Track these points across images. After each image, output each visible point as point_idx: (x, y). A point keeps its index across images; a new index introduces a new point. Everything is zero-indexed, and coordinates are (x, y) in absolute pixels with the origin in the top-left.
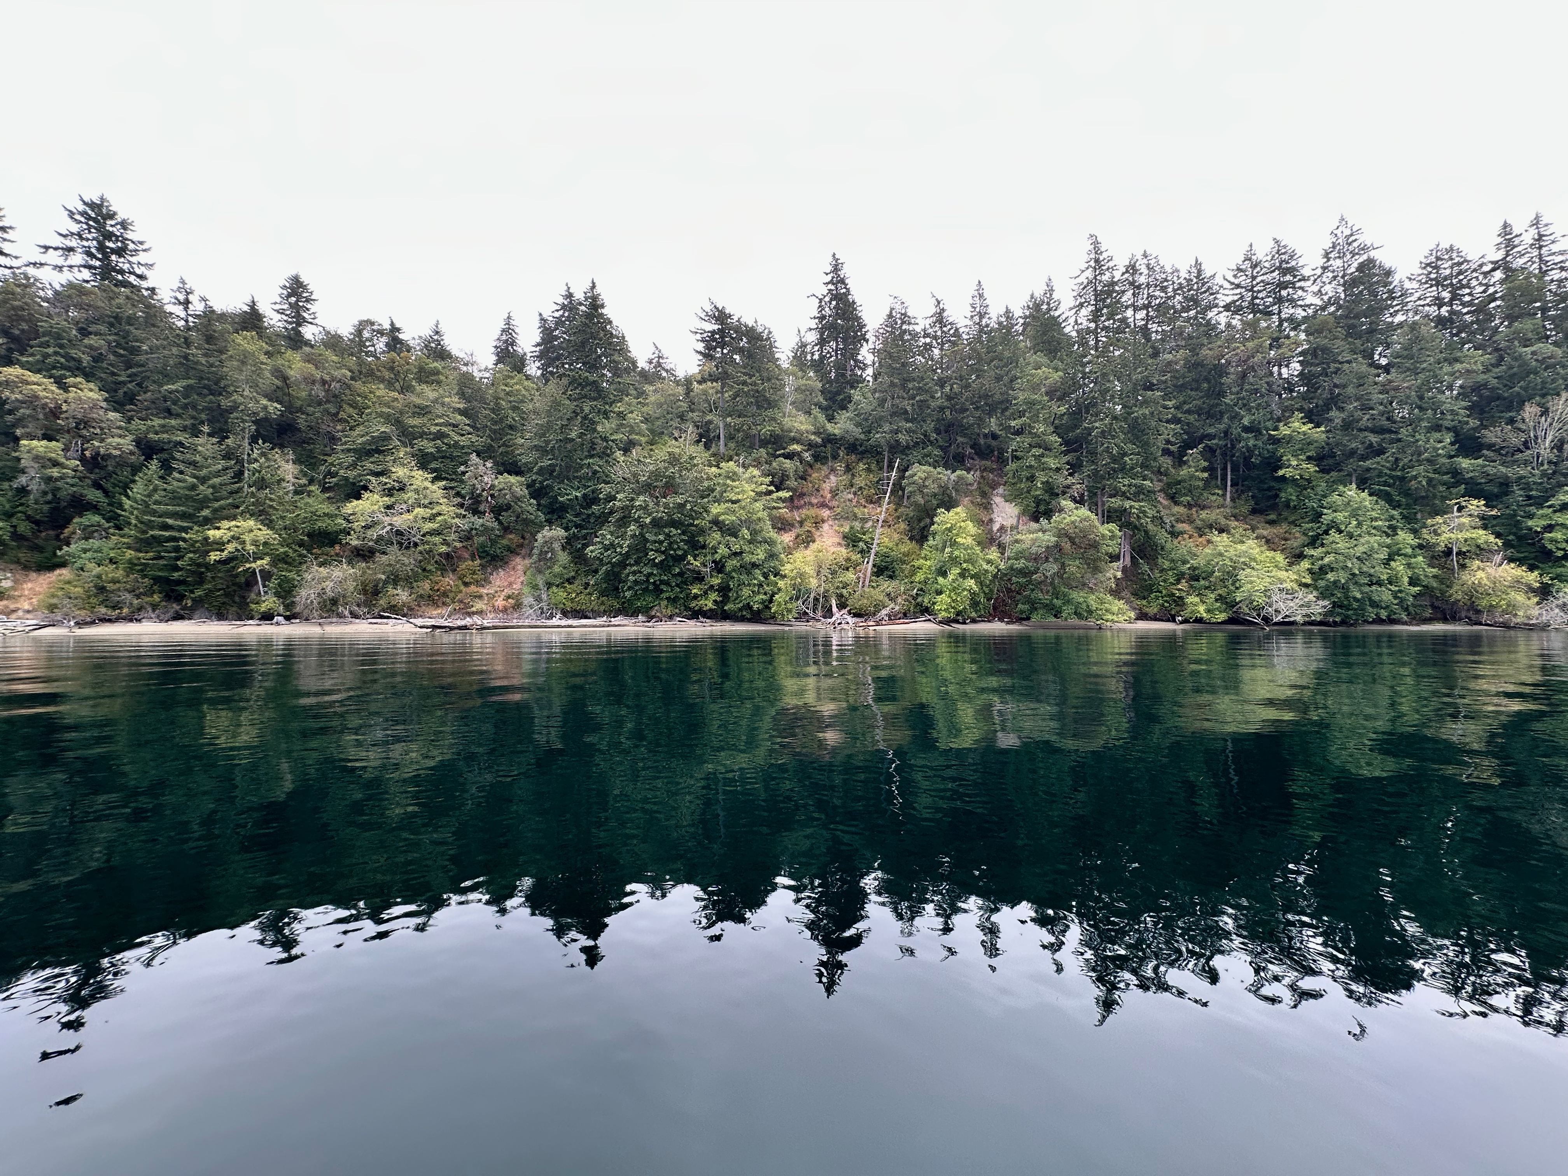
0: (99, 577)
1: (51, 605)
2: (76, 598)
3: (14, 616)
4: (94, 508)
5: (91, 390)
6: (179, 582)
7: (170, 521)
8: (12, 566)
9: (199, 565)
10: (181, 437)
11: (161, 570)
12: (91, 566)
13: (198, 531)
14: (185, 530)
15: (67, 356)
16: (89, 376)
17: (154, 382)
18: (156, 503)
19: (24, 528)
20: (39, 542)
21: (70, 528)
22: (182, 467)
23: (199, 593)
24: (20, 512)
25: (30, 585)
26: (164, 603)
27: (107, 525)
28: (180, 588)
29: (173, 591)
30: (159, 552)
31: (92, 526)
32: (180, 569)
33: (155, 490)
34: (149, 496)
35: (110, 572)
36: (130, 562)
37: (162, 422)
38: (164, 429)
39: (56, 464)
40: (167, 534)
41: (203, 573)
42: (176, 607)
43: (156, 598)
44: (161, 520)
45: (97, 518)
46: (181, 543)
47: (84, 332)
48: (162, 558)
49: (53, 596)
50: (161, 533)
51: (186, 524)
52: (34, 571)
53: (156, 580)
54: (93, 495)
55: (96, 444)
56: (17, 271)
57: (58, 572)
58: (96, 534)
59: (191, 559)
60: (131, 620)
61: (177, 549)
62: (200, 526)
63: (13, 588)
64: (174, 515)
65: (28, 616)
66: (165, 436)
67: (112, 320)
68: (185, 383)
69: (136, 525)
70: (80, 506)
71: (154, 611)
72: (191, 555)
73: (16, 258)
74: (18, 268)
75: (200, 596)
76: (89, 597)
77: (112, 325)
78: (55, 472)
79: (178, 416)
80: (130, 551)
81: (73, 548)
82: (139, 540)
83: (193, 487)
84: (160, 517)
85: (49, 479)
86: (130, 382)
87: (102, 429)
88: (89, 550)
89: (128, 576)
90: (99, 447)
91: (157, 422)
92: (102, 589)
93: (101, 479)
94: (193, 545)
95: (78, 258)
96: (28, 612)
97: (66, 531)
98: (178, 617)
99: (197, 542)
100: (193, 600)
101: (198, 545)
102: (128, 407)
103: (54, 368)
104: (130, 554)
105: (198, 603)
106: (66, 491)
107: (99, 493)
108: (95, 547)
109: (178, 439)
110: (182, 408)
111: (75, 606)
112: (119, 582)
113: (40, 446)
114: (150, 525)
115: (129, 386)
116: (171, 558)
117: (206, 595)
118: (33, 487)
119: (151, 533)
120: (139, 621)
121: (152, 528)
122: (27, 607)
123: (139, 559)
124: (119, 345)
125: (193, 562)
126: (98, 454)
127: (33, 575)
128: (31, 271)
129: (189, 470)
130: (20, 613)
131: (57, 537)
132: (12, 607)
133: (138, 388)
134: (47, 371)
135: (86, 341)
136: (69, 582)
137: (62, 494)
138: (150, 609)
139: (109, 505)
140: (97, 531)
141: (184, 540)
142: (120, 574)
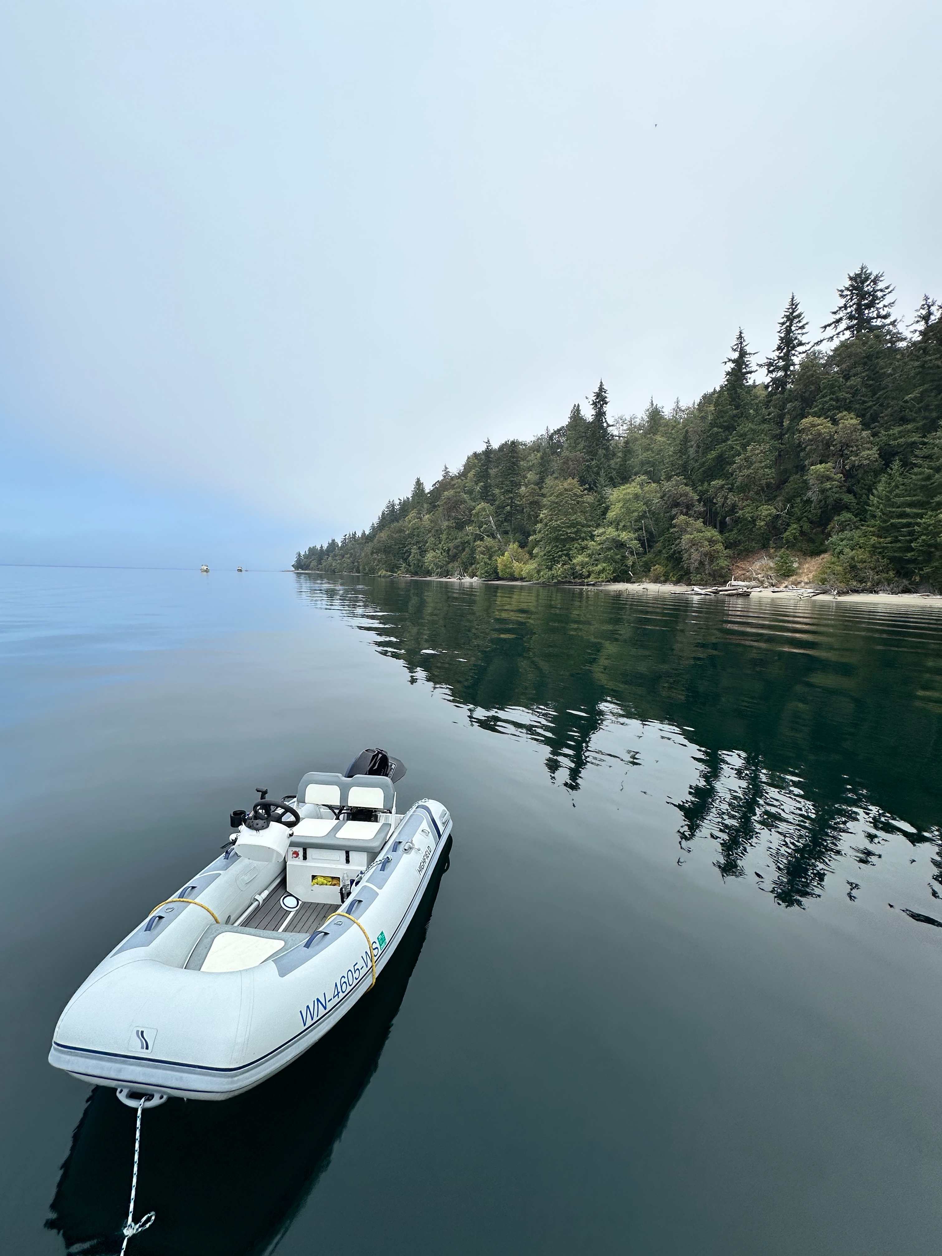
0: (853, 558)
1: (822, 579)
2: (838, 574)
3: (799, 586)
4: (847, 508)
5: (851, 418)
6: (909, 561)
7: (908, 510)
8: (798, 553)
9: (930, 546)
10: (915, 438)
11: (895, 552)
12: (847, 550)
13: (931, 516)
14: (921, 516)
15: (837, 400)
16: (849, 409)
17: (893, 398)
18: (897, 496)
19: (806, 527)
20: (812, 536)
21: (831, 525)
22: (920, 461)
23: (927, 570)
24: (805, 516)
25: (807, 566)
26: (896, 579)
27: (855, 520)
28: (911, 566)
29: (903, 568)
30: (897, 537)
31: (846, 521)
32: (912, 550)
33: (897, 487)
34: (890, 492)
35: (860, 554)
36: (873, 546)
37: (901, 428)
38: (902, 435)
39: (829, 479)
40: (904, 521)
41: (932, 552)
42: (906, 582)
43: (892, 574)
44: (900, 509)
45: (849, 515)
46: (916, 527)
47: (847, 378)
48: (899, 541)
49: (824, 573)
50: (900, 520)
51: (920, 511)
52: (809, 556)
53: (892, 559)
54: (848, 498)
55: (853, 458)
56: (809, 352)
57: (822, 556)
58: (848, 527)
59: (924, 540)
60: (871, 592)
61: (911, 533)
62: (932, 511)
63: (798, 568)
64: (911, 505)
65: (807, 587)
66: (902, 440)
67: (866, 360)
68: (921, 389)
69: (881, 517)
70: (839, 507)
71: (889, 585)
72: (924, 537)
73: (808, 343)
74: (809, 350)
75: (928, 573)
76: (845, 574)
77: (865, 364)
78: (828, 485)
79: (914, 420)
80: (874, 538)
81: (834, 538)
82: (881, 529)
83: (929, 478)
84: (898, 507)
85: (823, 491)
86: (875, 405)
87: (857, 446)
88: (845, 539)
89: (871, 557)
90: (855, 461)
91: (896, 430)
92: (853, 567)
93: (853, 485)
94: (926, 529)
95: (843, 325)
96: (806, 583)
97: (829, 527)
98: (906, 591)
99: (930, 525)
100: (921, 577)
101: (931, 527)
102: (872, 426)
103: (829, 410)
104: (874, 540)
105: (925, 579)
106: (833, 497)
107: (851, 496)
108: (848, 536)
109: (913, 439)
110: (916, 413)
111: (837, 580)
112: (865, 562)
113: (820, 467)
114: (891, 515)
115: (874, 408)
116: (906, 540)
117: (933, 572)
118: (814, 498)
119: (892, 521)
120: (877, 592)
121: (892, 517)
122: (806, 580)
123: (880, 543)
124: (870, 378)
125: (925, 543)
126: (854, 466)
127: (809, 559)
128: (817, 348)
129: (926, 463)
130: (803, 584)
131: (823, 532)
132: (799, 580)
133: (881, 408)
134: (825, 414)
135: (848, 384)
136: (833, 563)
137: (830, 501)
138: (886, 583)
139: (857, 504)
140: (849, 524)
141: (919, 524)
142: (866, 556)
